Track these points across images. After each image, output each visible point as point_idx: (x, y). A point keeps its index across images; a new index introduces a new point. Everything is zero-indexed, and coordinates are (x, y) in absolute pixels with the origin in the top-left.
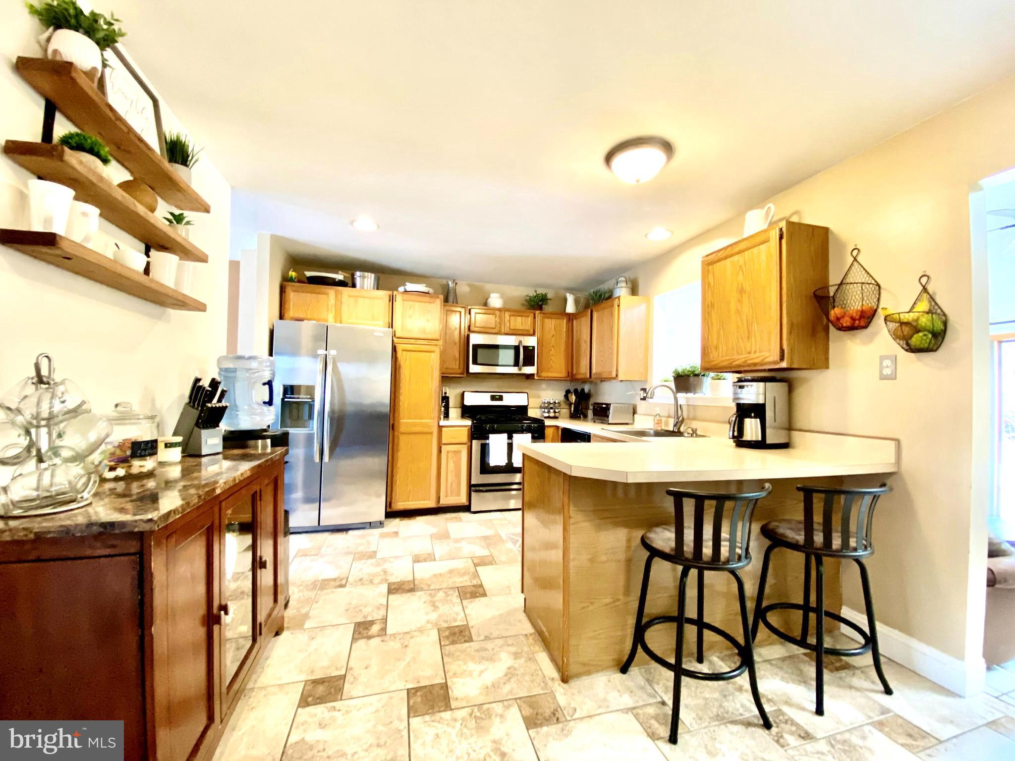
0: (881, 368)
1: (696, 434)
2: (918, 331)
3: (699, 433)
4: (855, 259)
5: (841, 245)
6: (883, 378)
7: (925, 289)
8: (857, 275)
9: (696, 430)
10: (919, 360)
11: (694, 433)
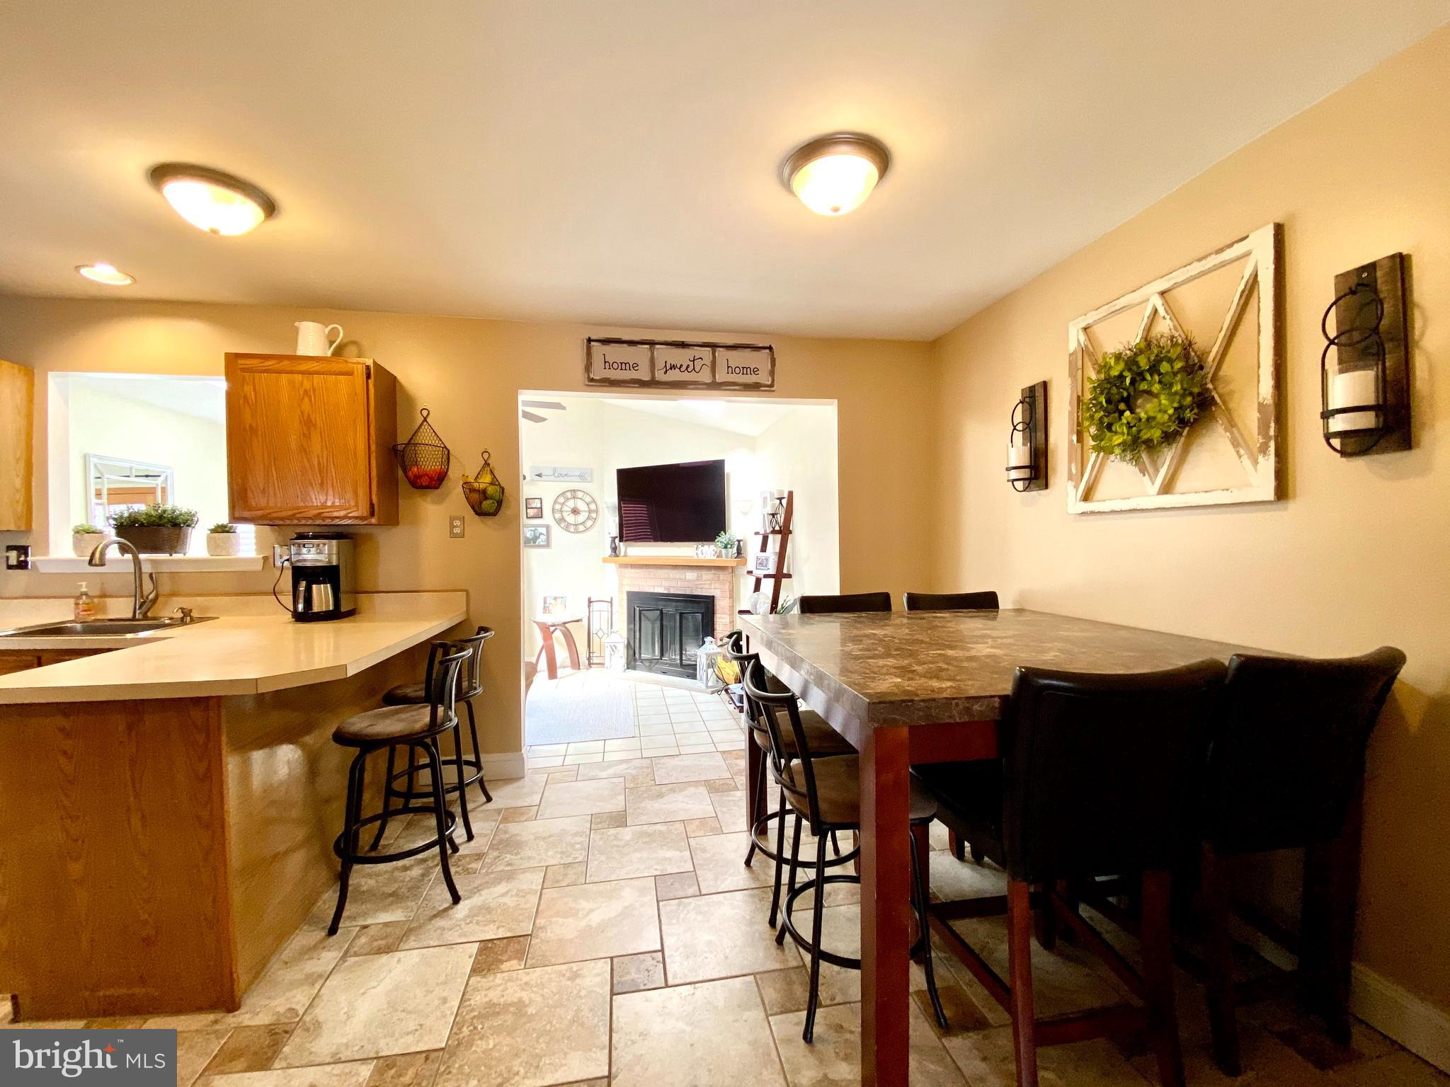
0: (452, 527)
1: (191, 618)
2: (486, 498)
3: (194, 614)
4: (425, 420)
5: (410, 400)
6: (453, 535)
7: (487, 464)
8: (425, 437)
9: (191, 610)
10: (483, 522)
11: (186, 618)
